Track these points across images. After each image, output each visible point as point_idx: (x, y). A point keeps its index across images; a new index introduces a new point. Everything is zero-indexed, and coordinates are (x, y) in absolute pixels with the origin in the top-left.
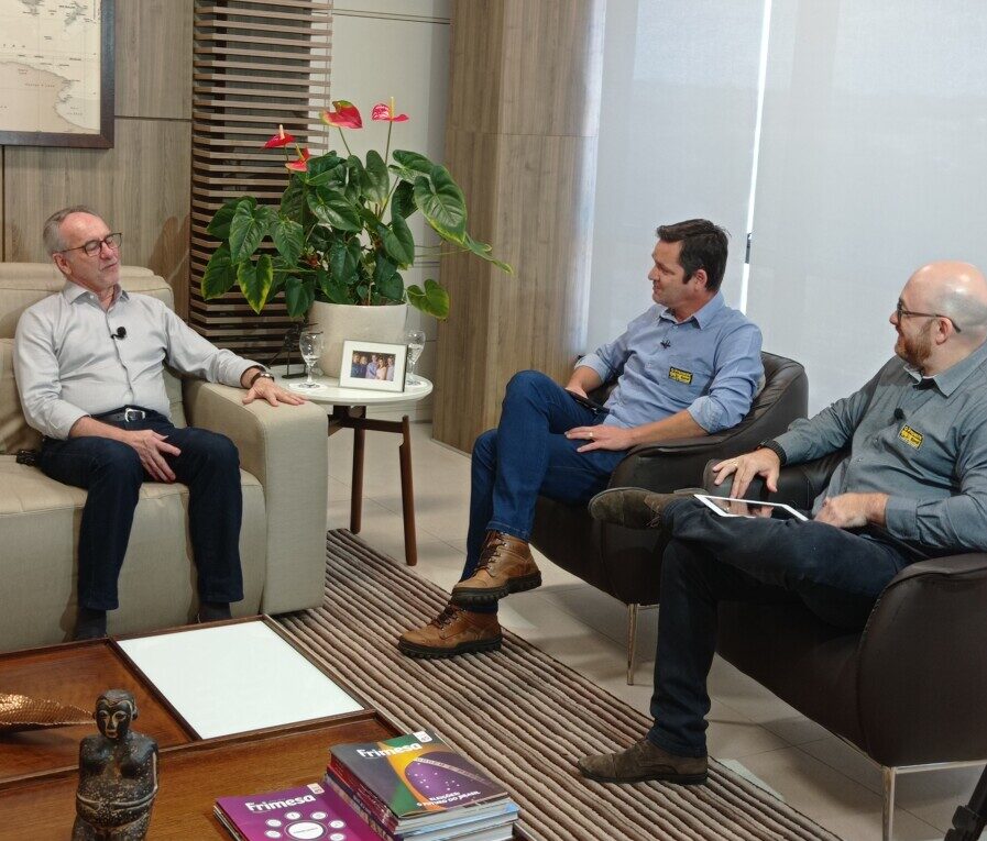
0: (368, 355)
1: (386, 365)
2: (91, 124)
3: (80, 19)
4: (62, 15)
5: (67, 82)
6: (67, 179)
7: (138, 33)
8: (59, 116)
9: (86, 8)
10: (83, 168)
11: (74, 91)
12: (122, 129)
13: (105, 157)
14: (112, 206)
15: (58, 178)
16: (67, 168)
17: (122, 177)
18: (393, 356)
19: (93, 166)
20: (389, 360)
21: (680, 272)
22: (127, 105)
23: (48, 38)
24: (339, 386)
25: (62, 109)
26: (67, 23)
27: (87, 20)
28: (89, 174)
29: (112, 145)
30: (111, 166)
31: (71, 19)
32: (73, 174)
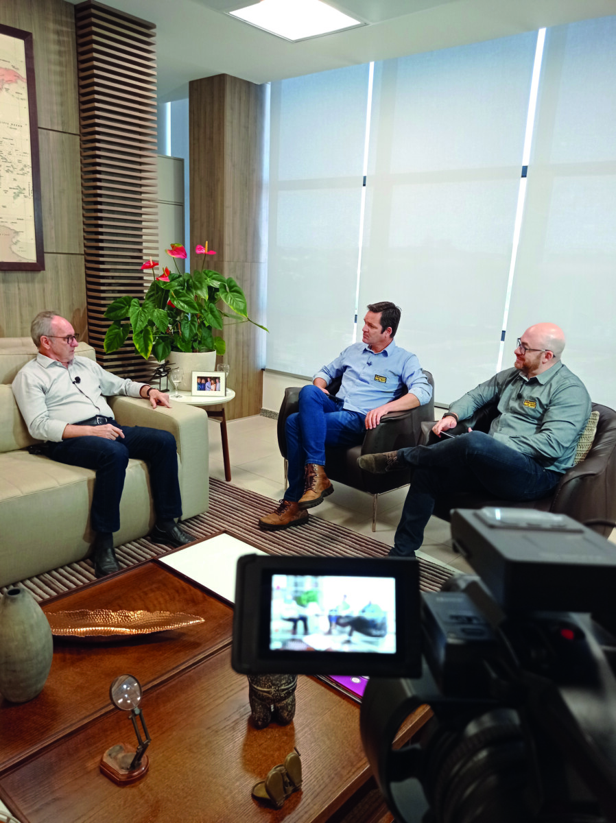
0: (206, 379)
1: (216, 383)
2: (31, 257)
3: (22, 195)
4: (11, 193)
5: (17, 233)
6: (19, 289)
7: (52, 205)
8: (13, 252)
9: (24, 189)
10: (27, 282)
11: (21, 238)
12: (48, 259)
13: (40, 275)
14: (45, 303)
15: (13, 288)
16: (18, 282)
17: (49, 286)
18: (219, 378)
19: (33, 281)
20: (217, 380)
21: (380, 328)
22: (49, 247)
23: (4, 207)
24: (192, 396)
25: (15, 248)
26: (14, 198)
27: (25, 197)
28: (30, 285)
29: (44, 269)
30: (43, 281)
31: (16, 196)
32: (22, 286)
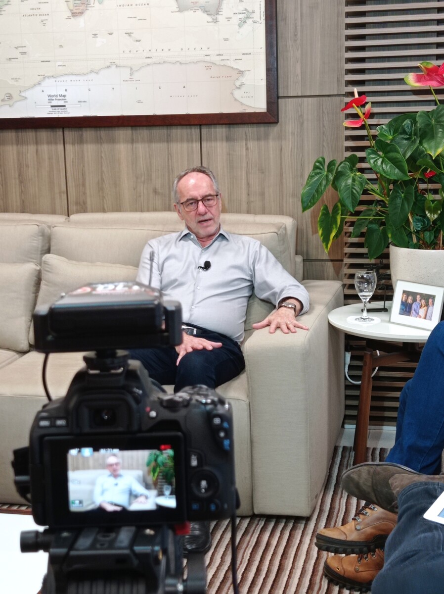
0: (414, 295)
1: (427, 305)
2: (259, 104)
3: (250, 21)
4: (235, 20)
5: (241, 73)
6: (247, 149)
8: (236, 100)
9: (253, 12)
10: (259, 139)
11: (246, 79)
12: (287, 108)
13: (274, 130)
14: (281, 168)
15: (240, 148)
16: (246, 140)
17: (289, 145)
19: (266, 137)
22: (291, 85)
23: (226, 39)
25: (238, 94)
26: (240, 26)
27: (255, 22)
28: (262, 143)
29: (276, 122)
30: (280, 137)
31: (243, 22)
32: (252, 144)
